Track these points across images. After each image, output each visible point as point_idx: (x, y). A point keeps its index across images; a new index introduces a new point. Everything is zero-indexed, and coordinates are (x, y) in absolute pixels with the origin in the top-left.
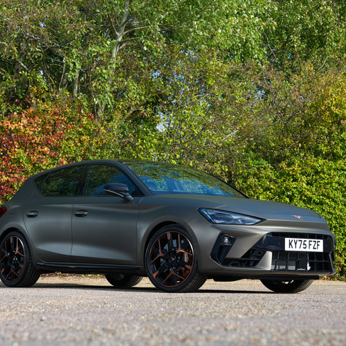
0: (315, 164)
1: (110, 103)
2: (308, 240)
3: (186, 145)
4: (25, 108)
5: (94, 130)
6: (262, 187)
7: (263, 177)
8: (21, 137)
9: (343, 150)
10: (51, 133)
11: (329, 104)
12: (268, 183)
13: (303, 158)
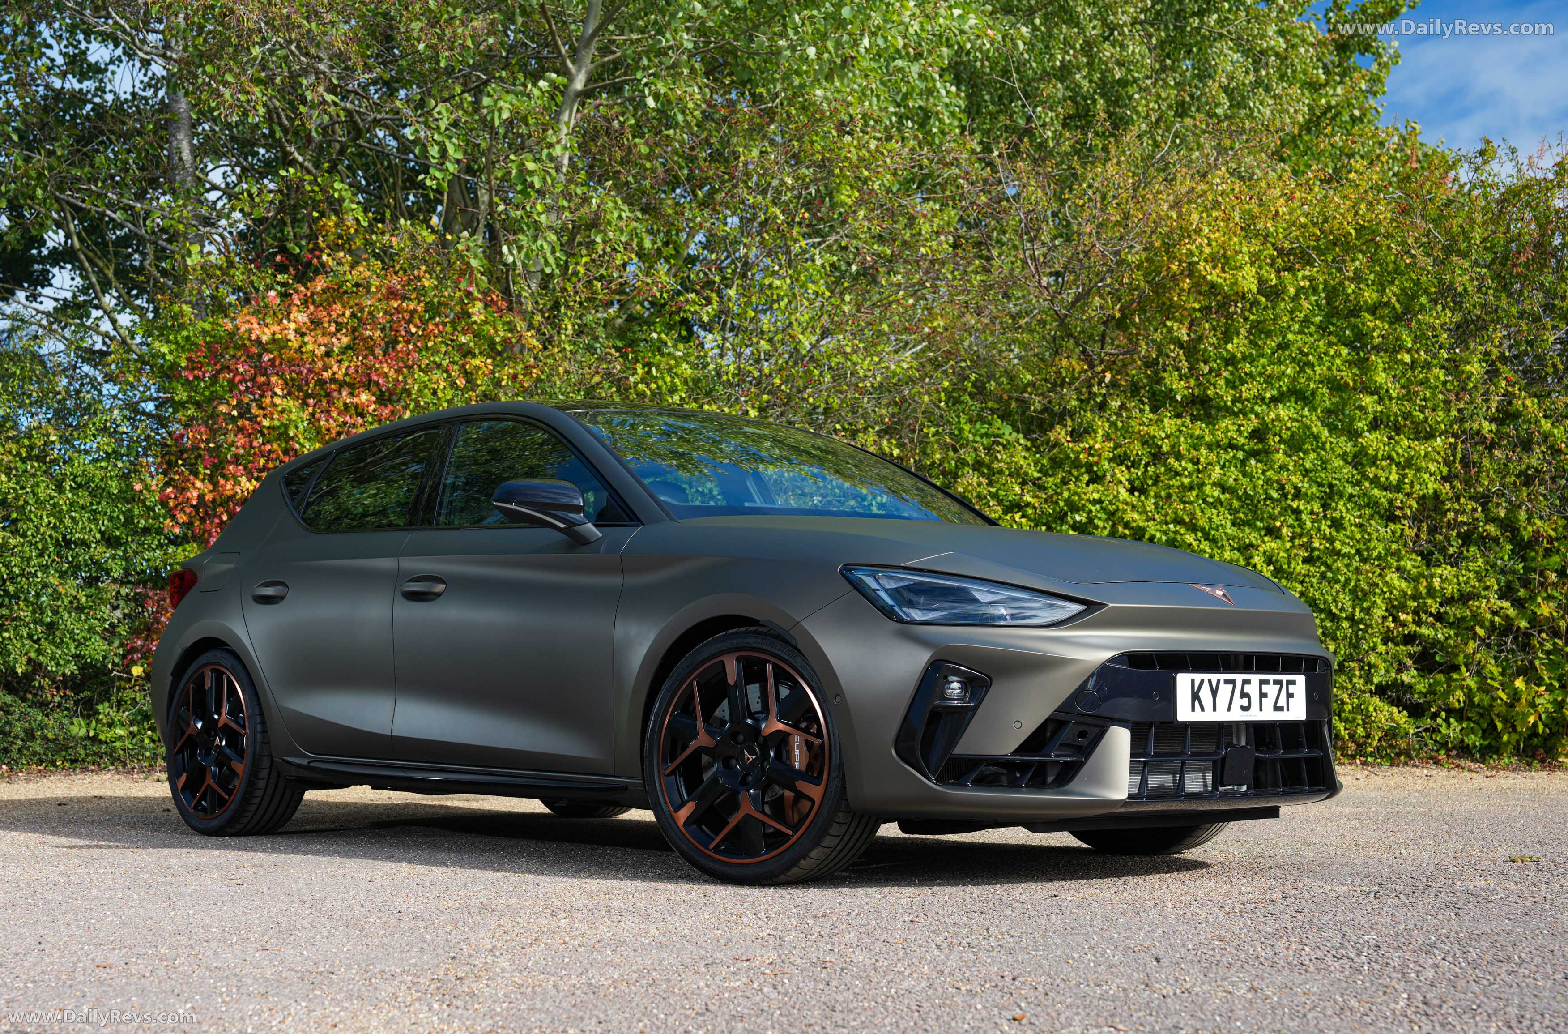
0: (1153, 430)
1: (551, 260)
2: (1255, 678)
3: (777, 381)
4: (301, 278)
5: (506, 341)
6: (1000, 502)
7: (1001, 472)
8: (291, 362)
9: (1234, 388)
10: (378, 351)
11: (1192, 254)
12: (1017, 489)
13: (1119, 415)
